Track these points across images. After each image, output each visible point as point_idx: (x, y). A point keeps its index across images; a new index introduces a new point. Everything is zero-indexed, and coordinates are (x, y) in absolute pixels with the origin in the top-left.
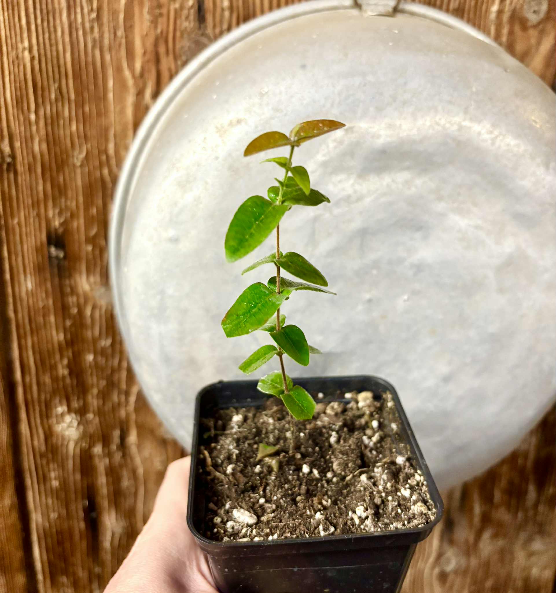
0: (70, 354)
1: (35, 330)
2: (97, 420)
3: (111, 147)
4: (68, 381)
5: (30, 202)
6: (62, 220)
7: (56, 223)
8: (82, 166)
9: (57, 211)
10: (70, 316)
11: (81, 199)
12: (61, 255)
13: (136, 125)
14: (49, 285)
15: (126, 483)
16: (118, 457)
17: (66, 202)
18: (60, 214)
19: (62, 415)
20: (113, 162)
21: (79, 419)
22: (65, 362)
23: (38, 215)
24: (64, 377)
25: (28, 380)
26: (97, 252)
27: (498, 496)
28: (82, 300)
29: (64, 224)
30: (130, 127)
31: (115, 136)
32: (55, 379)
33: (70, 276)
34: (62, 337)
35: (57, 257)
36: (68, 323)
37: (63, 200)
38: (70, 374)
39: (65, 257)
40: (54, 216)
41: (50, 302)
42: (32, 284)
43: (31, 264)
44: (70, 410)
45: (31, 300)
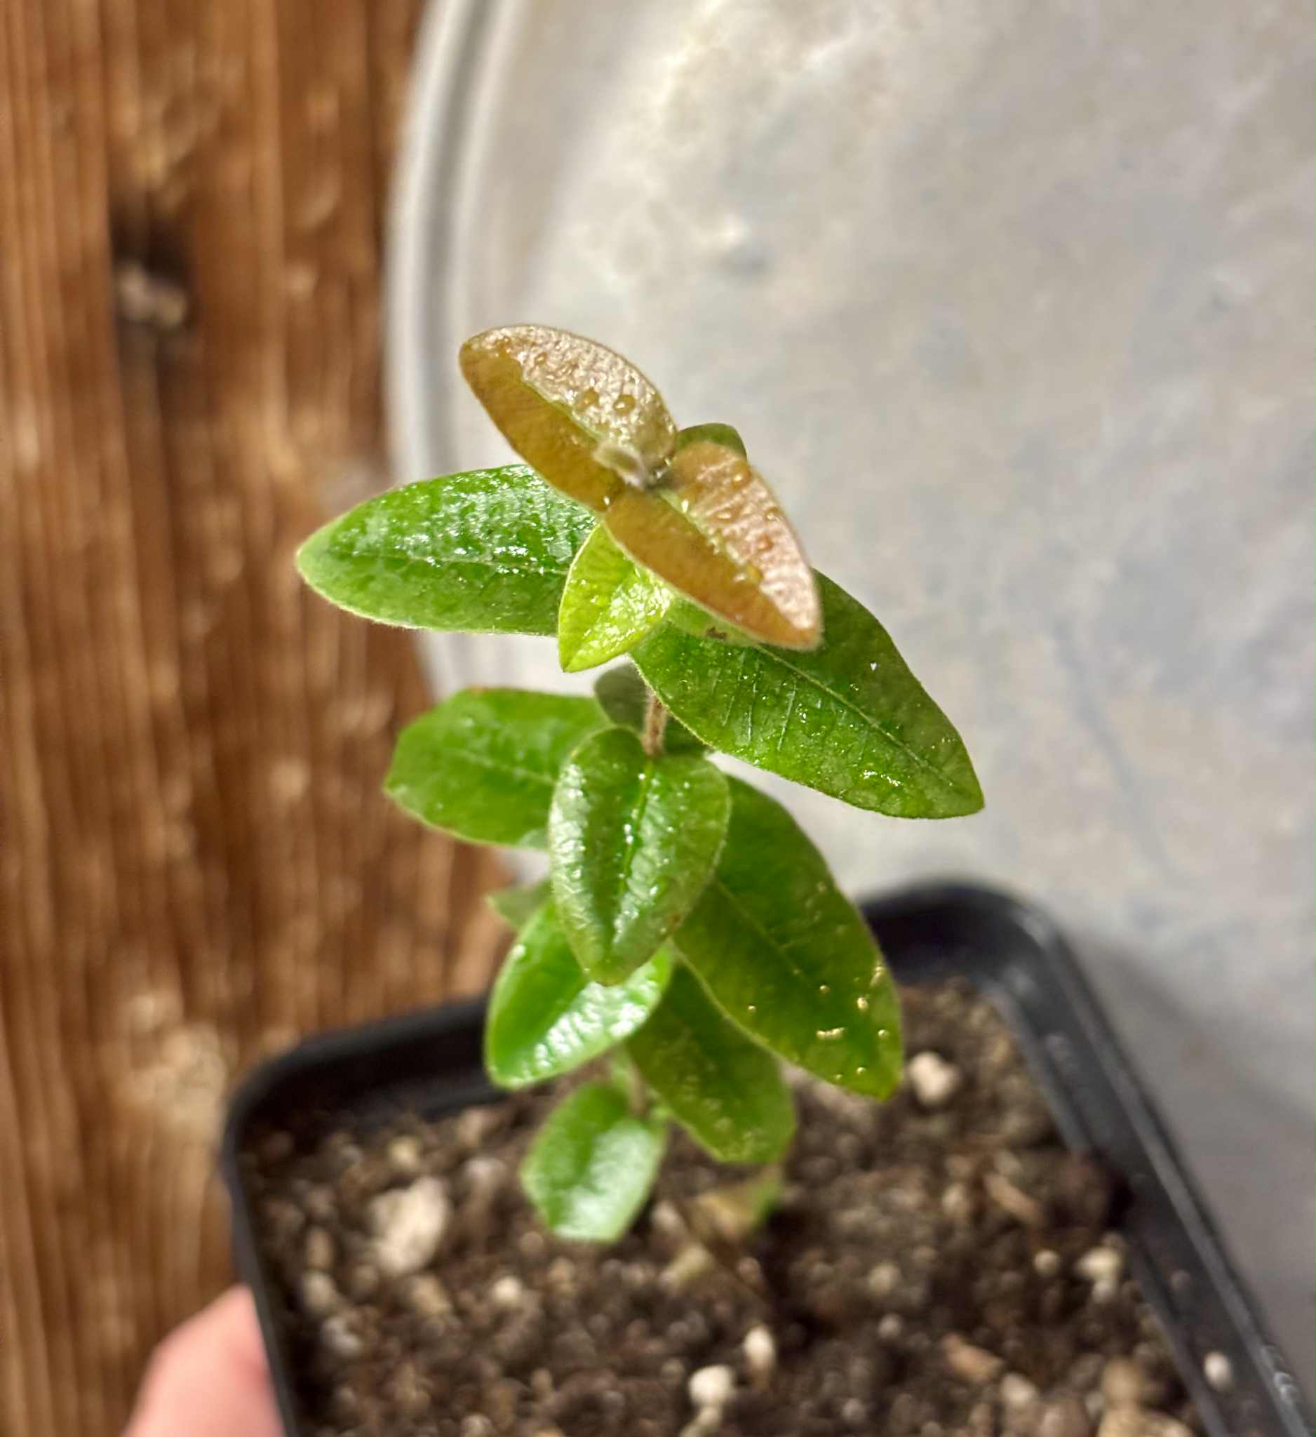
0: (203, 761)
4: (190, 881)
5: (40, 62)
6: (181, 149)
7: (154, 161)
9: (157, 108)
10: (206, 592)
11: (267, 53)
12: (174, 310)
14: (114, 447)
18: (173, 116)
19: (159, 1034)
22: (180, 794)
23: (73, 125)
24: (169, 868)
26: (336, 301)
28: (261, 521)
29: (189, 167)
33: (212, 409)
34: (166, 682)
35: (152, 325)
36: (198, 622)
37: (188, 54)
38: (203, 850)
39: (192, 319)
40: (144, 129)
41: (119, 526)
42: (41, 440)
43: (42, 353)
44: (192, 1010)
45: (35, 520)
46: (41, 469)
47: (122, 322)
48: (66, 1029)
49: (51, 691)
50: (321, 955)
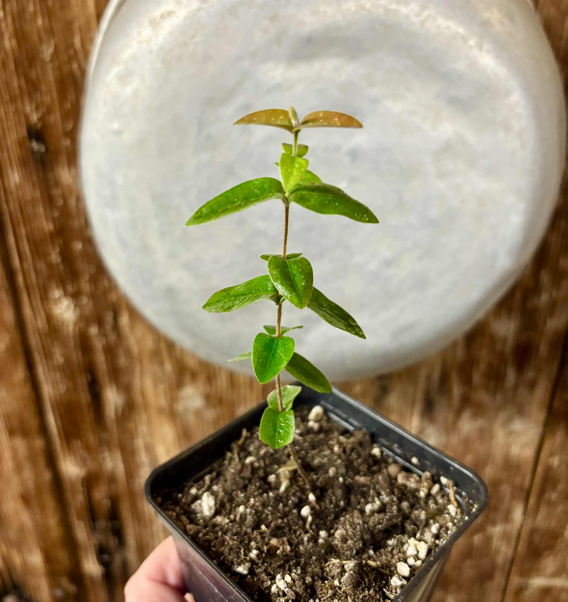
0: (61, 241)
1: (27, 220)
2: (91, 304)
3: (77, 41)
4: (61, 267)
5: (8, 97)
6: (39, 115)
7: (34, 118)
8: (52, 60)
9: (34, 107)
10: (57, 207)
11: (55, 94)
12: (43, 149)
13: (99, 16)
14: (35, 178)
15: (122, 361)
16: (113, 338)
17: (41, 96)
18: (37, 108)
19: (59, 299)
20: (81, 55)
21: (75, 302)
22: (57, 249)
23: (17, 110)
24: (57, 264)
25: (26, 266)
27: (477, 378)
29: (42, 119)
30: (94, 19)
31: (80, 29)
32: (50, 266)
33: (53, 169)
34: (51, 226)
35: (39, 152)
36: (56, 214)
37: (38, 95)
38: (63, 260)
39: (47, 151)
40: (32, 111)
41: (38, 194)
42: (19, 177)
43: (17, 157)
44: (66, 294)
45: (20, 193)
46: (20, 183)
47: (33, 153)
48: (41, 298)
49: (29, 228)
50: (90, 281)
